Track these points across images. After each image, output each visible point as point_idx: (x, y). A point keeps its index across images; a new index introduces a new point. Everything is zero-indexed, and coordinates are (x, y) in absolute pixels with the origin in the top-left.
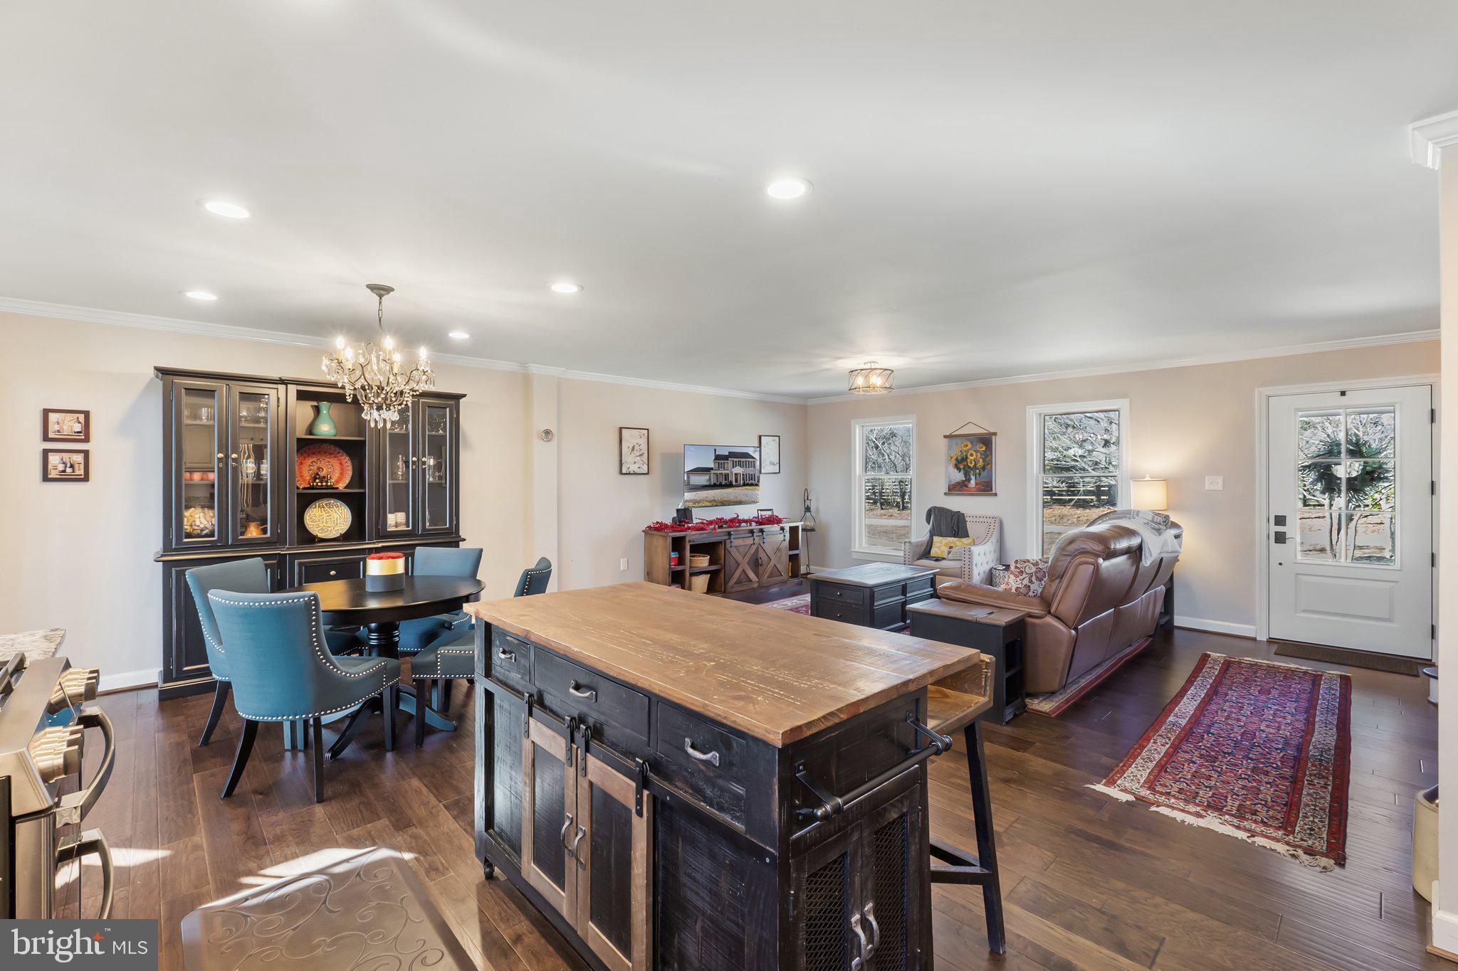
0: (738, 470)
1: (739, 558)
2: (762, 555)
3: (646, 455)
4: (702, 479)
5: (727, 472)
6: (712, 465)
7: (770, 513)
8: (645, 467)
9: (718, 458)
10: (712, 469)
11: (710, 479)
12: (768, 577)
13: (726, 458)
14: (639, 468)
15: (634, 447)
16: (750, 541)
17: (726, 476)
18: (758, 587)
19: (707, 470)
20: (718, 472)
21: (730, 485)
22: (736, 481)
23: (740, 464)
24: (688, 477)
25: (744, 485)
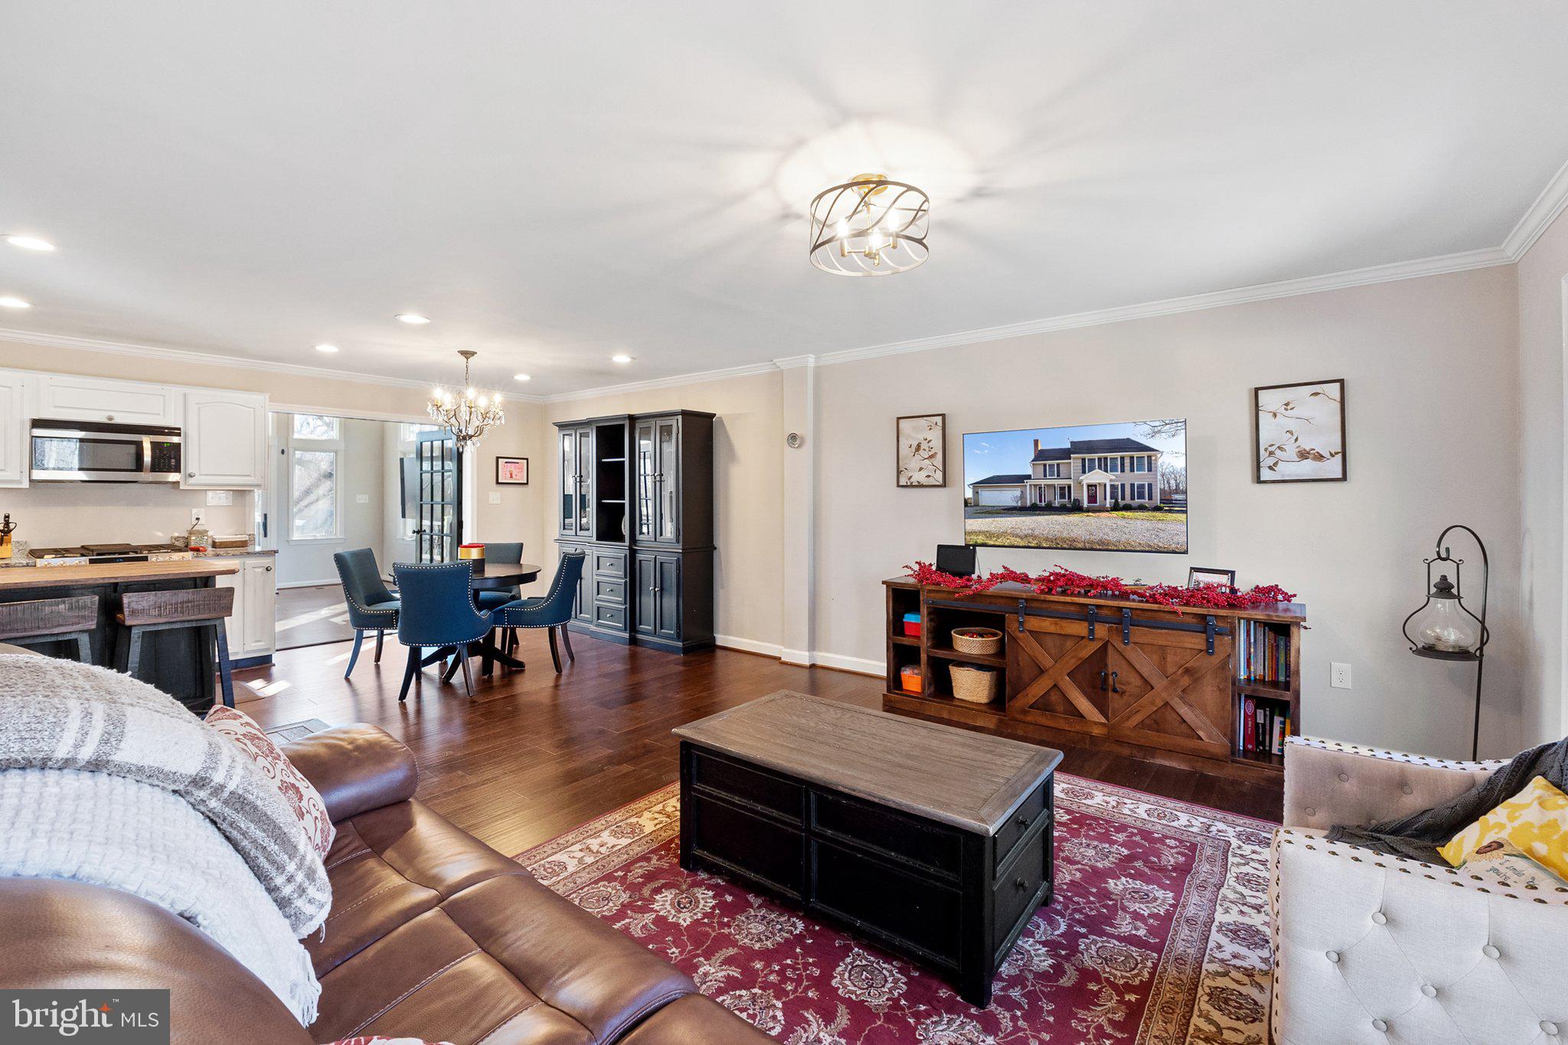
0: (1097, 477)
1: (1047, 661)
2: (1113, 663)
3: (940, 456)
4: (1008, 496)
5: (1070, 482)
6: (1029, 472)
7: (1224, 579)
8: (939, 476)
9: (1041, 455)
10: (1029, 477)
11: (1023, 496)
12: (1142, 724)
13: (1065, 454)
14: (928, 476)
15: (919, 446)
16: (1080, 628)
17: (1064, 491)
18: (1107, 738)
19: (1020, 479)
20: (1043, 482)
21: (1076, 508)
22: (1092, 498)
23: (1104, 464)
24: (976, 493)
25: (1116, 508)
